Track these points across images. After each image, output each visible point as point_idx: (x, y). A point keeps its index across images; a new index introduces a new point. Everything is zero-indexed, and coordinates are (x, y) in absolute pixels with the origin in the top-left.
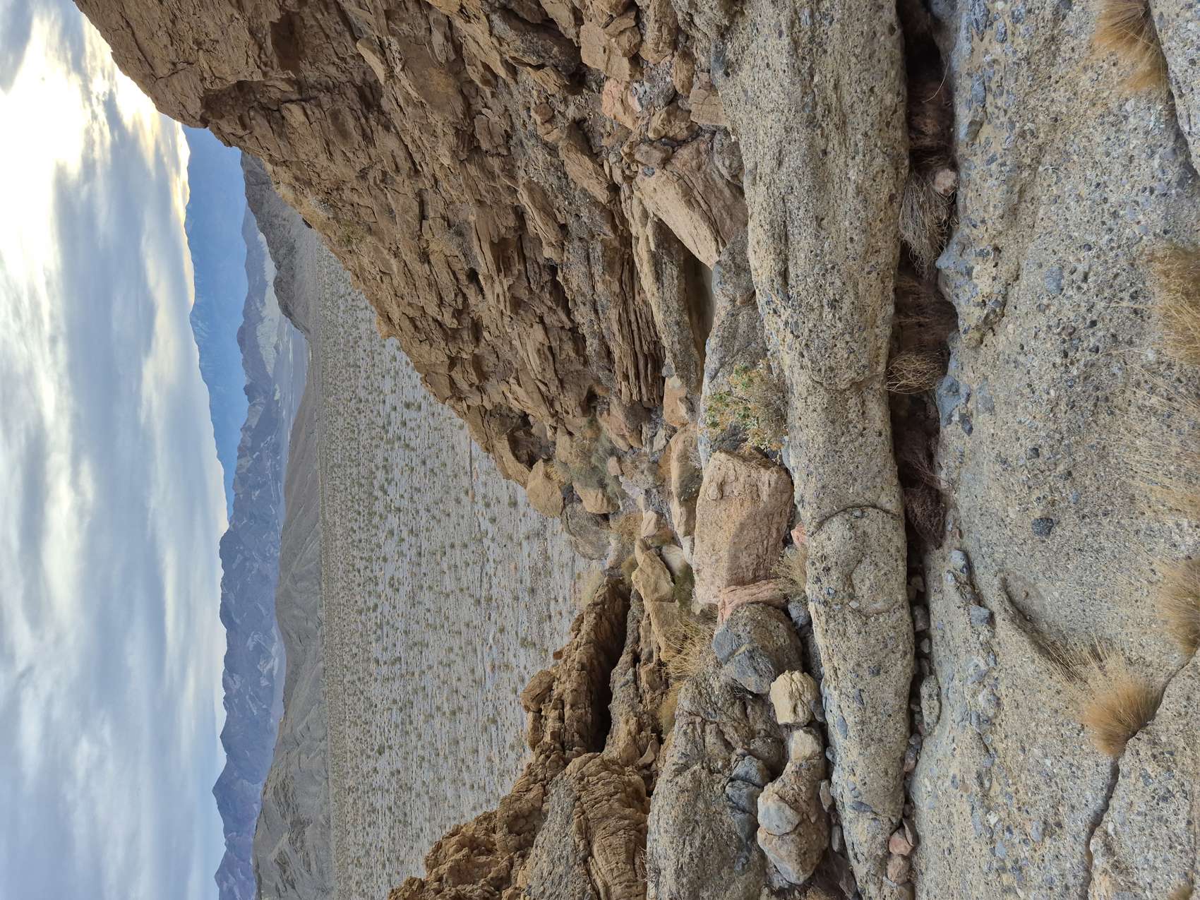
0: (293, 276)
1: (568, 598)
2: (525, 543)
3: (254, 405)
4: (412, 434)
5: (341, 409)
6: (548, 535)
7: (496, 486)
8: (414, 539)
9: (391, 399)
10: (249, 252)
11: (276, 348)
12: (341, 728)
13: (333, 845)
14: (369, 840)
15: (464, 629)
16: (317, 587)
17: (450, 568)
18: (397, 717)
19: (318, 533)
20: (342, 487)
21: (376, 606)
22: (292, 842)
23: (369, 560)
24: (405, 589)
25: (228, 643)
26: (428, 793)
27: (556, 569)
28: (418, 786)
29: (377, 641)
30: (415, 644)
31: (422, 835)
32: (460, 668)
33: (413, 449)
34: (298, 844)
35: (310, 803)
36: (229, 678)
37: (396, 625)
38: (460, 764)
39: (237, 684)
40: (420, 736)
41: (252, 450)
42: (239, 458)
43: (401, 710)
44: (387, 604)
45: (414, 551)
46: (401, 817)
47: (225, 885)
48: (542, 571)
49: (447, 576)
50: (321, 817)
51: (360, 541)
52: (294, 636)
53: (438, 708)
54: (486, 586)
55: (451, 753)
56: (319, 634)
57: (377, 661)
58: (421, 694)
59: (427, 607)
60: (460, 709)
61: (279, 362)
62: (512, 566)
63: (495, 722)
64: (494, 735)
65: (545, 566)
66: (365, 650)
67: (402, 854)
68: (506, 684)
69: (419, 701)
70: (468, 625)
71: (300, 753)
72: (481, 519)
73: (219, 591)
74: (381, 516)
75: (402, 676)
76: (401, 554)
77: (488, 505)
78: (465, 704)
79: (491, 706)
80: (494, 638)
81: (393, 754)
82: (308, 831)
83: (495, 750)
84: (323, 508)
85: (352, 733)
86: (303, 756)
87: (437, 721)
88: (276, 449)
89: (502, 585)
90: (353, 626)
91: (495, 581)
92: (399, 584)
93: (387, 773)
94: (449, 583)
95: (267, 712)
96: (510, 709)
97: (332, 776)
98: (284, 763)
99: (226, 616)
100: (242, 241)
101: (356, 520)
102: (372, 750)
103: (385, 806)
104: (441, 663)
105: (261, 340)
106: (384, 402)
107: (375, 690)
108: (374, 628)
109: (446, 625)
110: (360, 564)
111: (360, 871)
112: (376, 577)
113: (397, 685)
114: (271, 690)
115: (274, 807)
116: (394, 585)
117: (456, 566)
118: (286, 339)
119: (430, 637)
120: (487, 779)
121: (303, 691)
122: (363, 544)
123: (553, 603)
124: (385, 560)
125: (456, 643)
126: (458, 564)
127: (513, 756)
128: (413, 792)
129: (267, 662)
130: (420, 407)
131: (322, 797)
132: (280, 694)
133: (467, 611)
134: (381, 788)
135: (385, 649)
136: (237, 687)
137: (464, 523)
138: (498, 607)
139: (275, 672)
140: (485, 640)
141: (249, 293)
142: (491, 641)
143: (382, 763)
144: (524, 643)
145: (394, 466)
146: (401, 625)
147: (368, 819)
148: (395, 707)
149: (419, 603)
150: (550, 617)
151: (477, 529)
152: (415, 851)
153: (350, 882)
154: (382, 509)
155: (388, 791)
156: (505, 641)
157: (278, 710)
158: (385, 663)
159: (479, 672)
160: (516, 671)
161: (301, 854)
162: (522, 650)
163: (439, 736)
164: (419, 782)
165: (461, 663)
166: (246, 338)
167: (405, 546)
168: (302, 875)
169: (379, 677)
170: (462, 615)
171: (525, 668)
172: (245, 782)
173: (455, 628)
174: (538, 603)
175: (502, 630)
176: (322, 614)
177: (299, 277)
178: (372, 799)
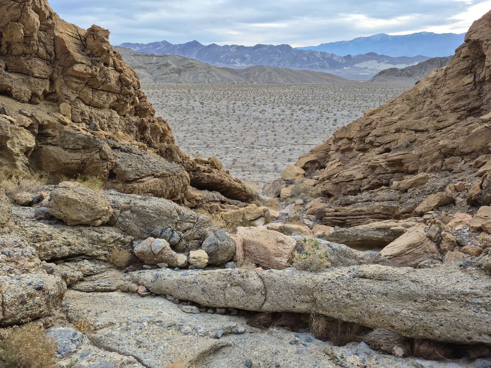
0: (397, 76)
1: (250, 179)
2: (273, 164)
3: (342, 59)
4: (323, 121)
5: (337, 93)
6: (275, 173)
7: (298, 154)
8: (280, 120)
9: (339, 113)
10: (410, 58)
11: (366, 68)
12: (212, 89)
13: (171, 84)
14: (171, 97)
15: (243, 137)
16: (265, 82)
17: (267, 133)
18: (213, 110)
19: (286, 83)
20: (304, 93)
21: (255, 104)
22: (174, 69)
23: (274, 102)
24: (261, 115)
25: (247, 47)
26: (185, 120)
27: (261, 175)
28: (188, 116)
29: (242, 104)
30: (239, 118)
31: (170, 117)
32: (229, 135)
33: (316, 122)
34: (172, 71)
35: (187, 76)
36: (235, 47)
37: (248, 112)
38: (194, 132)
39: (233, 50)
40: (205, 118)
41: (324, 58)
42: (321, 52)
43: (216, 112)
44: (256, 108)
45: (275, 120)
46: (177, 109)
47: (162, 44)
48: (262, 169)
49: (264, 132)
50: (181, 80)
51: (281, 99)
52: (248, 72)
53: (215, 126)
54: (258, 147)
55: (198, 129)
56: (248, 82)
57: (234, 104)
58: (220, 119)
59: (253, 124)
60: (213, 134)
61: (360, 69)
62: (265, 158)
63: (207, 147)
64: (202, 146)
65: (263, 171)
66: (239, 99)
67: (164, 109)
68: (220, 152)
69: (218, 118)
70: (244, 139)
71: (204, 73)
72: (285, 147)
73: (268, 44)
74: (291, 107)
75: (228, 113)
76: (274, 115)
77: (290, 150)
78: (215, 136)
79: (213, 146)
80: (238, 149)
81: (200, 108)
82: (177, 75)
83: (197, 146)
84: (296, 85)
85: (209, 92)
86: (203, 74)
87: (210, 125)
88: (323, 67)
89: (258, 153)
90: (249, 95)
91: (260, 151)
92: (263, 113)
93: (194, 105)
94: (261, 133)
95: (221, 61)
96: (211, 153)
97: (195, 85)
98: (202, 67)
99: (259, 46)
100: (415, 55)
101: (290, 98)
102: (203, 100)
103: (182, 104)
104: (231, 128)
105: (370, 62)
106: (338, 111)
107: (224, 102)
108: (247, 103)
109: (245, 131)
110: (272, 99)
111: (161, 93)
112: (267, 104)
113: (225, 110)
114: (229, 63)
115: (187, 63)
116: (263, 111)
117: (267, 136)
118: (369, 72)
119: (241, 124)
120: (187, 142)
121: (227, 75)
122: (280, 100)
123: (249, 173)
124: (273, 108)
125: (238, 134)
126: (268, 137)
127: (194, 153)
128: (186, 115)
129: (239, 62)
130: (334, 125)
131: (188, 81)
132: (227, 66)
133: (250, 139)
134: (189, 103)
135: (239, 107)
136: (232, 50)
137: (284, 140)
138: (249, 151)
139: (235, 65)
140: (238, 145)
141: (391, 57)
142: (237, 148)
143: (197, 103)
144: (235, 160)
145: (310, 114)
146: (247, 113)
147: (178, 97)
148: (217, 109)
149: (255, 121)
150: (243, 171)
151: (281, 145)
152: (165, 114)
153: (157, 89)
154: (293, 108)
155: (187, 105)
156: (236, 153)
157: (222, 65)
158: (234, 107)
159: (226, 142)
160: (225, 156)
161: (169, 72)
162: (232, 159)
163: (204, 125)
164: (189, 117)
165: (230, 135)
166: (372, 56)
167: (277, 116)
168: (162, 72)
169: (229, 104)
170: (248, 137)
171: (225, 160)
172: (197, 52)
173: (243, 134)
174: (249, 167)
175: (240, 152)
176: (255, 83)
177: (397, 78)
178: (185, 99)
